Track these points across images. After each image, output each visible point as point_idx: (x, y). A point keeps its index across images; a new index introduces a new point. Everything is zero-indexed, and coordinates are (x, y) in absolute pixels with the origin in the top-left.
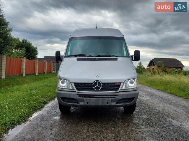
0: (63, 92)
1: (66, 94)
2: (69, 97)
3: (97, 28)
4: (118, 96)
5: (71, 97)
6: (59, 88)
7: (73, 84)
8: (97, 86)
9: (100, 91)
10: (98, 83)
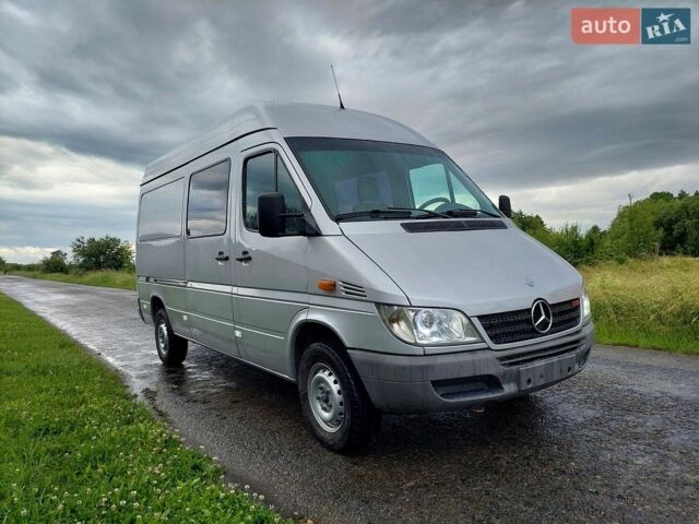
0: (441, 360)
1: (458, 363)
2: (471, 375)
4: (584, 341)
5: (478, 374)
6: (416, 344)
7: (476, 322)
8: (543, 317)
9: (551, 332)
10: (542, 305)
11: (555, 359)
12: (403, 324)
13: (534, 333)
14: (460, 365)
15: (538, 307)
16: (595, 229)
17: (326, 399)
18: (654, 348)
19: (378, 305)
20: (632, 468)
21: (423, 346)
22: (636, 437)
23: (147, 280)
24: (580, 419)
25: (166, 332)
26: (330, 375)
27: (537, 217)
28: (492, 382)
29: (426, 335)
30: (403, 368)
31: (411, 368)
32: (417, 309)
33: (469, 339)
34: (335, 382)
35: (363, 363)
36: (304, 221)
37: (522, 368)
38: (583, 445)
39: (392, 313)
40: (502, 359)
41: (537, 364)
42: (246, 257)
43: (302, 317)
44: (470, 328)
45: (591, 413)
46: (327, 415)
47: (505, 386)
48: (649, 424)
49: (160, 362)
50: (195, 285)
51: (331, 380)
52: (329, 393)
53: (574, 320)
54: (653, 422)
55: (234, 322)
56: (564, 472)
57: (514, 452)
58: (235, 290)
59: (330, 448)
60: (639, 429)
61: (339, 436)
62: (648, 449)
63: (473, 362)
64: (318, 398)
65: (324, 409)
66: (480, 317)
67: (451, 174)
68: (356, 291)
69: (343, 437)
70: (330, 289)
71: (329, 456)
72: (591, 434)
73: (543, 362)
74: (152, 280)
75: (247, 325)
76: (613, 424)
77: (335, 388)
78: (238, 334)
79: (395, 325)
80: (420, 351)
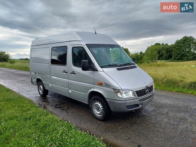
0: (128, 101)
3: (96, 33)
4: (154, 95)
6: (123, 98)
7: (135, 93)
8: (147, 90)
9: (148, 93)
10: (147, 88)
11: (149, 99)
12: (119, 93)
13: (145, 94)
14: (132, 102)
15: (146, 88)
16: (141, 53)
17: (98, 109)
18: (161, 89)
19: (114, 89)
20: (164, 122)
21: (124, 98)
22: (163, 114)
23: (35, 73)
24: (151, 110)
25: (42, 88)
26: (99, 103)
27: (127, 49)
28: (137, 105)
29: (124, 96)
30: (120, 103)
31: (122, 103)
32: (123, 90)
33: (133, 96)
34: (101, 105)
35: (109, 102)
36: (93, 67)
37: (143, 102)
38: (153, 117)
39: (117, 91)
40: (139, 100)
41: (146, 101)
42: (73, 73)
43: (92, 90)
44: (134, 94)
45: (152, 108)
46: (98, 113)
47: (140, 106)
48: (165, 111)
49: (40, 96)
50: (54, 77)
51: (100, 105)
52: (99, 107)
53: (152, 90)
54: (166, 110)
55: (69, 89)
56: (151, 123)
57: (139, 119)
58: (69, 81)
59: (99, 120)
60: (163, 112)
61: (102, 117)
62: (166, 117)
63: (134, 101)
64: (96, 109)
65: (98, 111)
66: (136, 92)
67: (121, 51)
68: (108, 85)
69: (103, 118)
70: (101, 84)
71: (99, 122)
72: (154, 114)
73: (147, 100)
74: (37, 74)
75: (73, 90)
76: (158, 111)
77: (101, 107)
78: (70, 91)
79: (118, 94)
80: (123, 100)
